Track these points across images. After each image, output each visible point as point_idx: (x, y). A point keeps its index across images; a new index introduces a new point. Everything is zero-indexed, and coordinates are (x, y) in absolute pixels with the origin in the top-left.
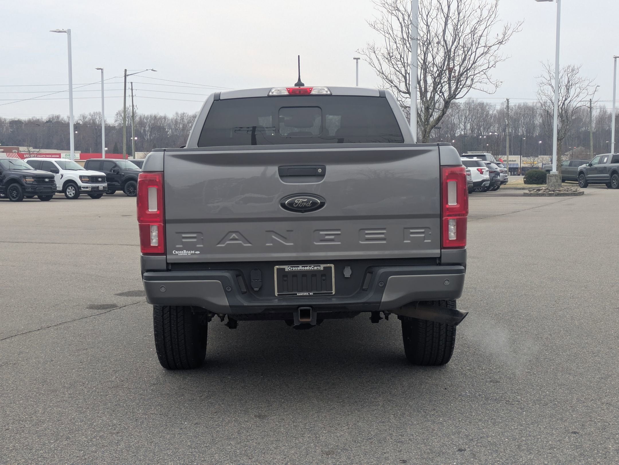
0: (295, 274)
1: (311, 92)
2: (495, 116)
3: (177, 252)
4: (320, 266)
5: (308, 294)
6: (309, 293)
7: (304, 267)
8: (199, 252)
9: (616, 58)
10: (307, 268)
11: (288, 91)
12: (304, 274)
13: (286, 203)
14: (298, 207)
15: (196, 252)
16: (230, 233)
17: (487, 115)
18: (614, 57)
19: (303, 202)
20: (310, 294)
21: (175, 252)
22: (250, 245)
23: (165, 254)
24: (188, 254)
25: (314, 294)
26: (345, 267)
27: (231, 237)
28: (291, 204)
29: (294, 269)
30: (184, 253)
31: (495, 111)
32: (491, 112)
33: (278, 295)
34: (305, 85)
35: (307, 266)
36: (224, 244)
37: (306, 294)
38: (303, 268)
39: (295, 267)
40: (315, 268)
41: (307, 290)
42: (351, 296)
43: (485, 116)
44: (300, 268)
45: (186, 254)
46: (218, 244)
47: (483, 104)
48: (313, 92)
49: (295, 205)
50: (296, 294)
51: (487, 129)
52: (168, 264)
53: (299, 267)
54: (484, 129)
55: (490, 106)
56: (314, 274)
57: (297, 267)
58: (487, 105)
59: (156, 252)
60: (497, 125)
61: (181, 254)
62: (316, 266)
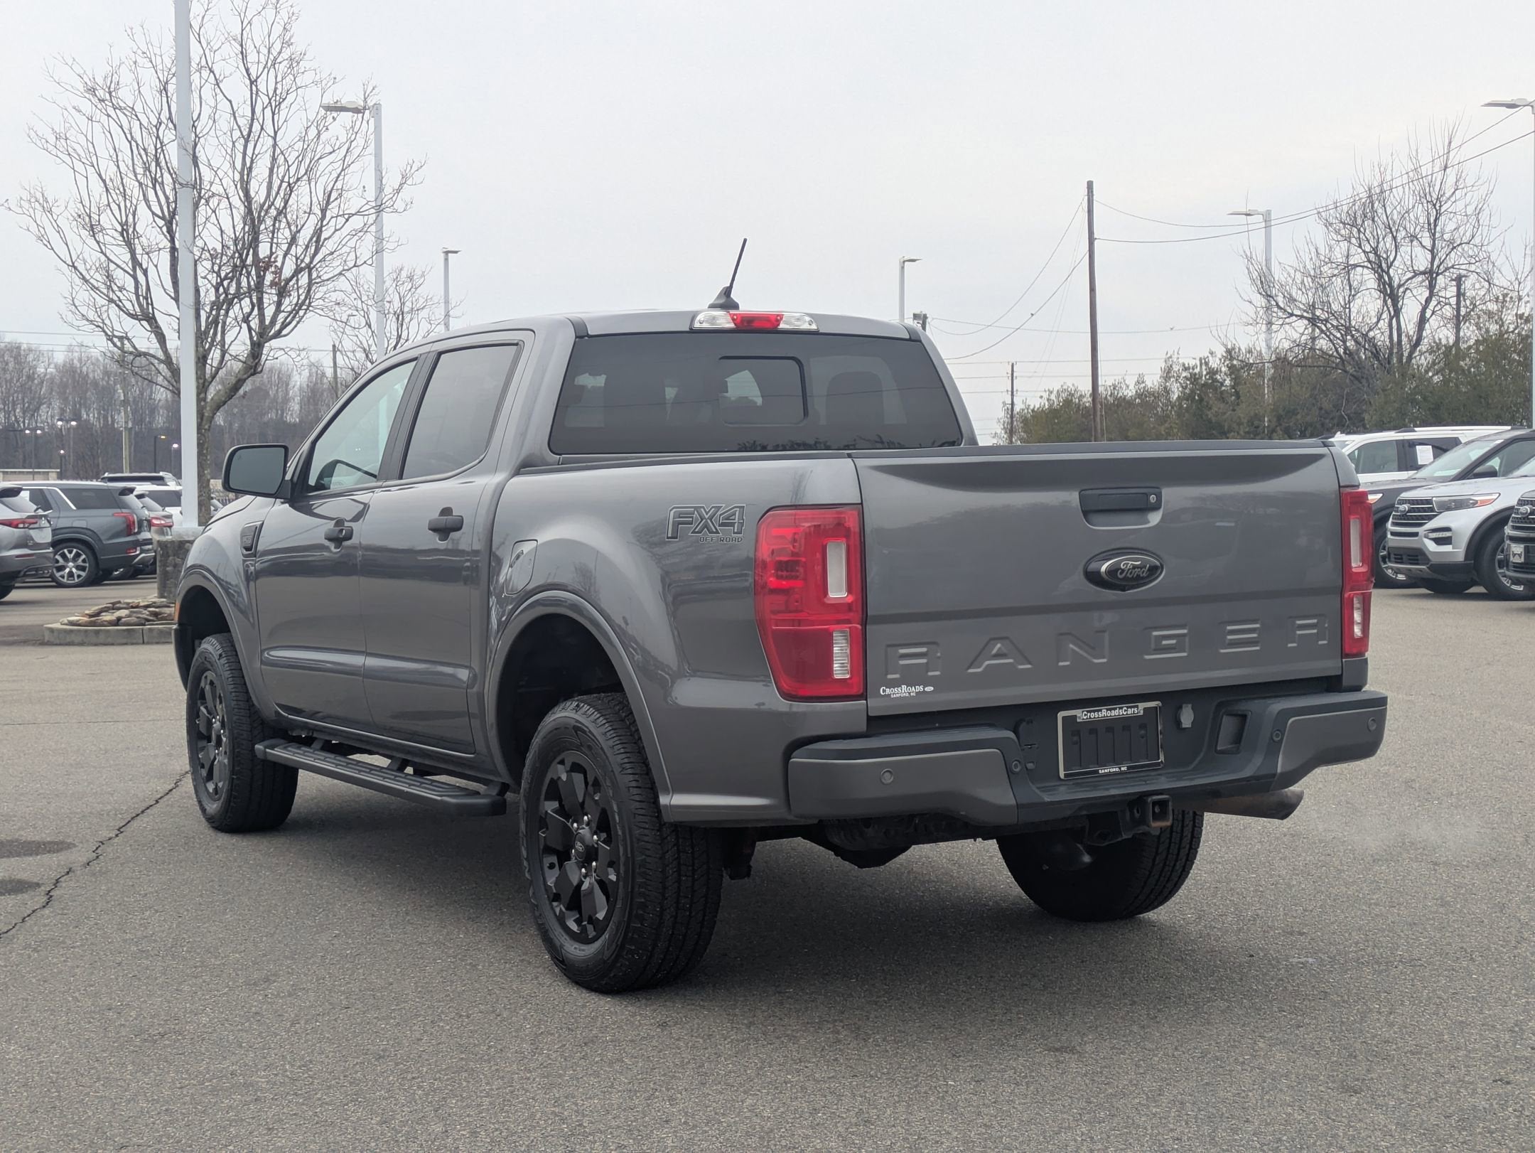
0: (1093, 727)
1: (779, 325)
2: (52, 380)
3: (888, 691)
4: (1137, 707)
5: (1117, 770)
6: (1120, 768)
7: (1110, 710)
8: (932, 688)
9: (447, 253)
10: (1115, 713)
11: (733, 320)
12: (1109, 725)
13: (1103, 568)
14: (1125, 579)
15: (926, 689)
16: (992, 642)
17: (30, 378)
18: (445, 250)
19: (1135, 567)
20: (1122, 769)
21: (884, 691)
22: (1029, 666)
23: (863, 696)
24: (909, 693)
25: (1128, 768)
26: (1184, 706)
27: (994, 651)
28: (1112, 572)
29: (1092, 715)
30: (903, 691)
31: (52, 366)
32: (41, 370)
33: (1066, 775)
34: (741, 307)
35: (1115, 709)
36: (979, 667)
37: (1114, 770)
38: (1109, 713)
39: (1094, 711)
40: (1130, 711)
41: (1115, 762)
42: (1190, 768)
43: (24, 378)
44: (1104, 713)
45: (907, 695)
46: (968, 669)
47: (19, 348)
48: (782, 326)
49: (1121, 574)
50: (1097, 772)
51: (33, 411)
52: (870, 719)
53: (1101, 710)
54: (24, 413)
55: (39, 354)
56: (1125, 723)
57: (1098, 711)
58: (30, 350)
59: (845, 691)
60: (56, 404)
61: (898, 695)
62: (1131, 707)
